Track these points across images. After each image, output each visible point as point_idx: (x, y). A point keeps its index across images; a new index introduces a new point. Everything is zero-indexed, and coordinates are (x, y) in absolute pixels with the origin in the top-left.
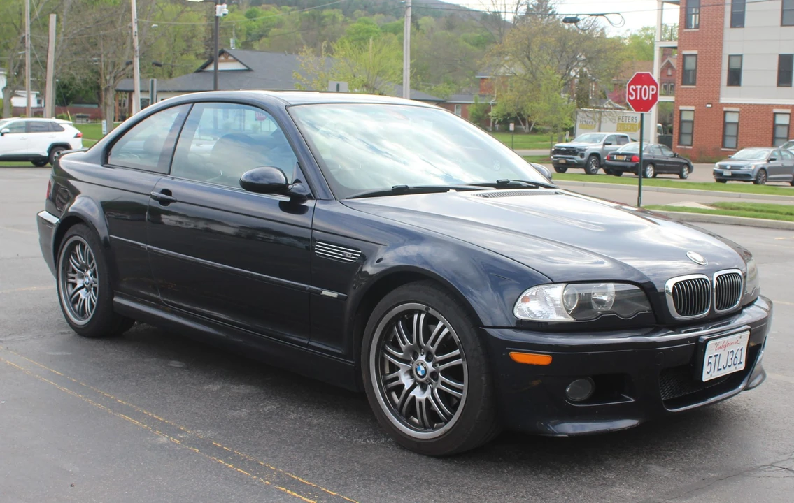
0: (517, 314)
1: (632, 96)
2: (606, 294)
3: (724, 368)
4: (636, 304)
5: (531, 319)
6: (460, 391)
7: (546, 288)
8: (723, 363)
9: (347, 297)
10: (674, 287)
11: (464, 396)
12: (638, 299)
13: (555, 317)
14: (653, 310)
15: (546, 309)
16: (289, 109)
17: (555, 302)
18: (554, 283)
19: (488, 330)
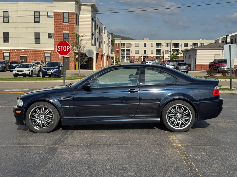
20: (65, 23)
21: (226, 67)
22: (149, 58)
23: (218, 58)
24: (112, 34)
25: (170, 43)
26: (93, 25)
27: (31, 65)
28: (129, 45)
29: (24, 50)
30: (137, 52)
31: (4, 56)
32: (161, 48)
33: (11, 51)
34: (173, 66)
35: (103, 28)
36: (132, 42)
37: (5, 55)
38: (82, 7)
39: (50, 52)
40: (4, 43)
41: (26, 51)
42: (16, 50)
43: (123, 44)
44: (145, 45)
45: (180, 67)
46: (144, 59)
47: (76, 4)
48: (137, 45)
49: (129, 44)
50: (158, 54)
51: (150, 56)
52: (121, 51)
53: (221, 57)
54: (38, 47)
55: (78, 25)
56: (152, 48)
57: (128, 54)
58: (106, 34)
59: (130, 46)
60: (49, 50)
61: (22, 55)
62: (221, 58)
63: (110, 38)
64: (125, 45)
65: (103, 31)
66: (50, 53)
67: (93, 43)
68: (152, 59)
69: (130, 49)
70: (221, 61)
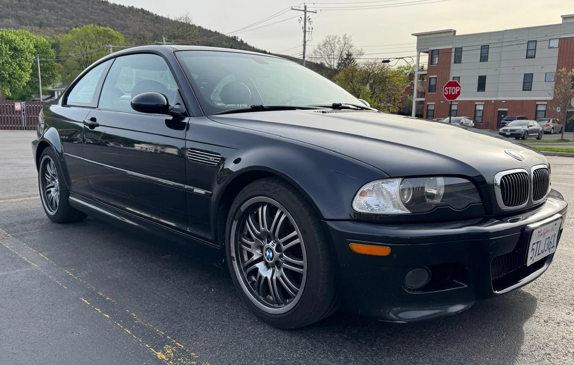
0: (356, 208)
1: (446, 92)
2: (436, 188)
3: (542, 252)
4: (467, 197)
5: (368, 212)
6: (301, 267)
7: (383, 183)
8: (542, 248)
9: (212, 194)
10: (501, 180)
11: (304, 271)
12: (469, 192)
13: (392, 210)
14: (483, 202)
15: (383, 202)
16: (176, 53)
17: (392, 195)
18: (391, 178)
19: (328, 223)
29: (504, 101)
37: (477, 109)
39: (546, 103)
40: (478, 91)
41: (508, 103)
42: (493, 102)
54: (526, 96)
61: (502, 108)
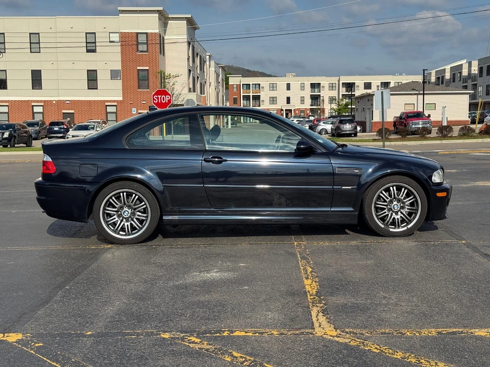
0: (433, 181)
1: (156, 101)
20: (141, 52)
21: (420, 124)
22: (297, 112)
23: (410, 109)
24: (222, 68)
25: (337, 82)
26: (191, 55)
27: (93, 126)
28: (257, 89)
29: (69, 102)
30: (273, 100)
31: (34, 113)
32: (320, 92)
33: (46, 104)
34: (331, 125)
35: (208, 57)
36: (264, 82)
37: (34, 111)
38: (169, 22)
39: (116, 104)
40: (33, 89)
41: (74, 103)
42: (54, 102)
43: (245, 86)
44: (288, 87)
45: (342, 126)
46: (287, 115)
47: (160, 19)
48: (273, 87)
49: (257, 86)
50: (313, 104)
51: (298, 109)
52: (243, 99)
53: (416, 107)
54: (93, 96)
55: (164, 55)
56: (303, 93)
57: (255, 106)
58: (212, 69)
59: (259, 89)
60: (114, 101)
61: (66, 110)
62: (416, 110)
63: (221, 76)
64: (250, 89)
65: (208, 63)
66: (116, 106)
67: (191, 86)
68: (302, 114)
69: (260, 96)
70: (412, 114)
